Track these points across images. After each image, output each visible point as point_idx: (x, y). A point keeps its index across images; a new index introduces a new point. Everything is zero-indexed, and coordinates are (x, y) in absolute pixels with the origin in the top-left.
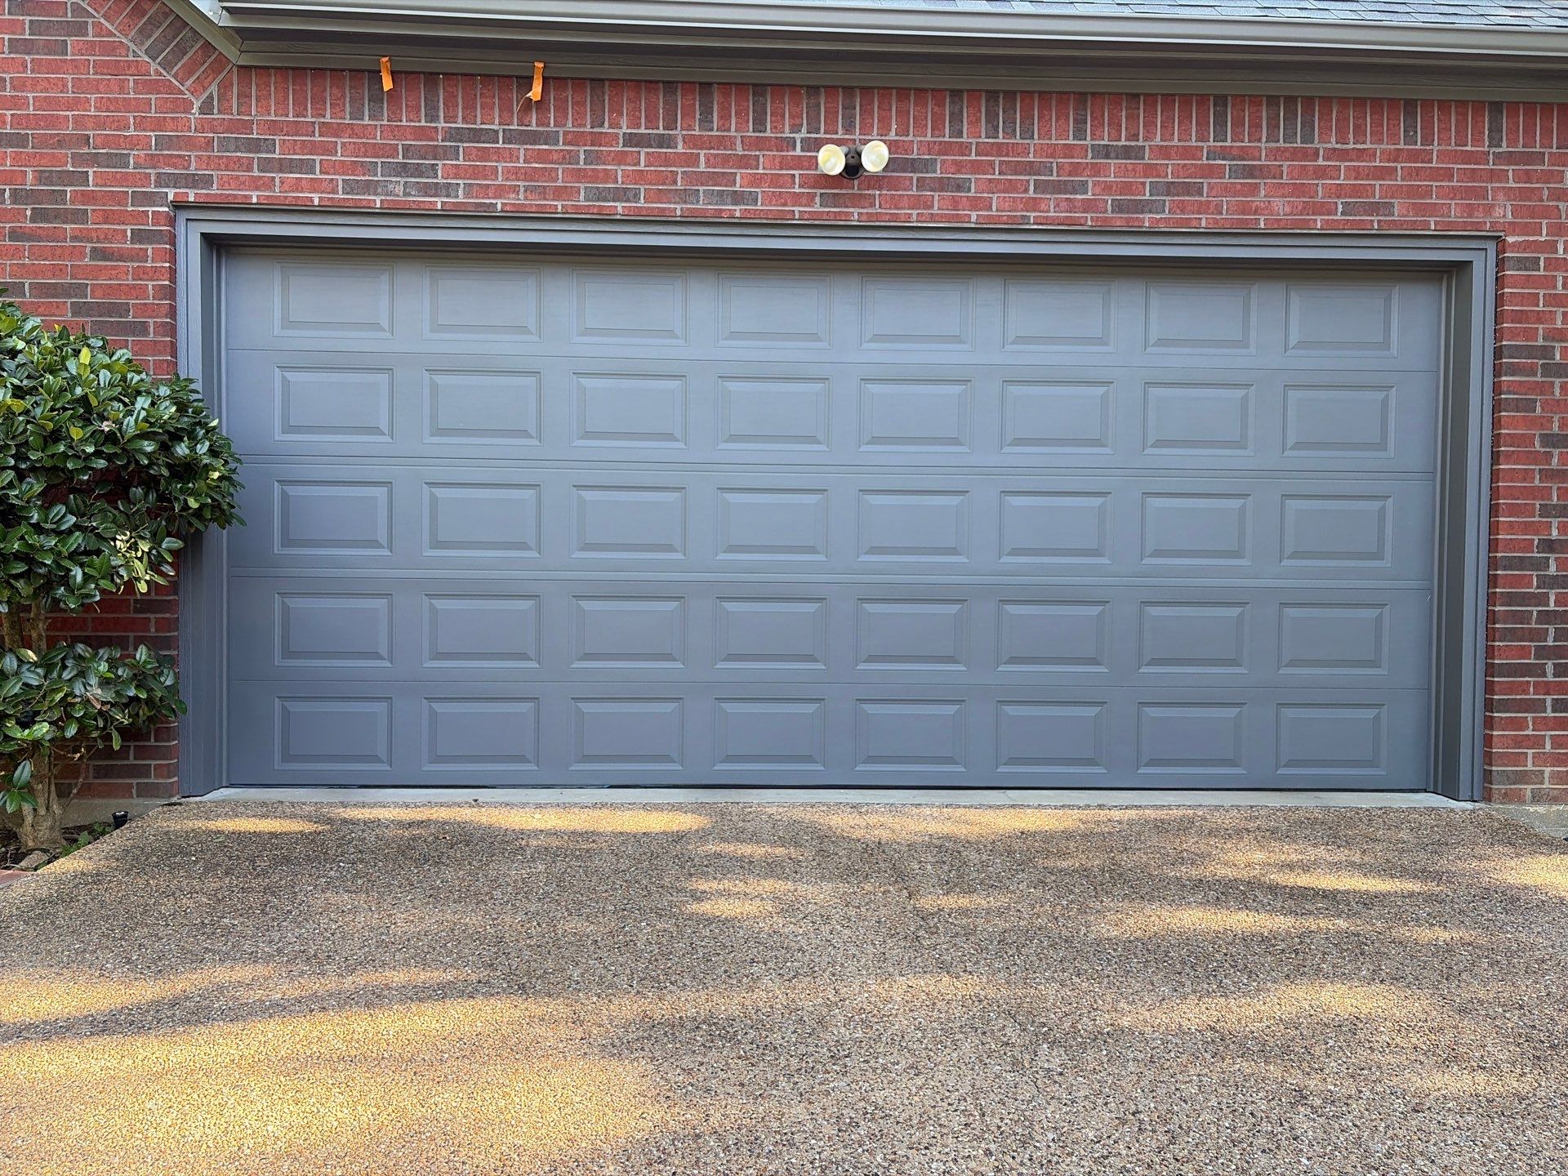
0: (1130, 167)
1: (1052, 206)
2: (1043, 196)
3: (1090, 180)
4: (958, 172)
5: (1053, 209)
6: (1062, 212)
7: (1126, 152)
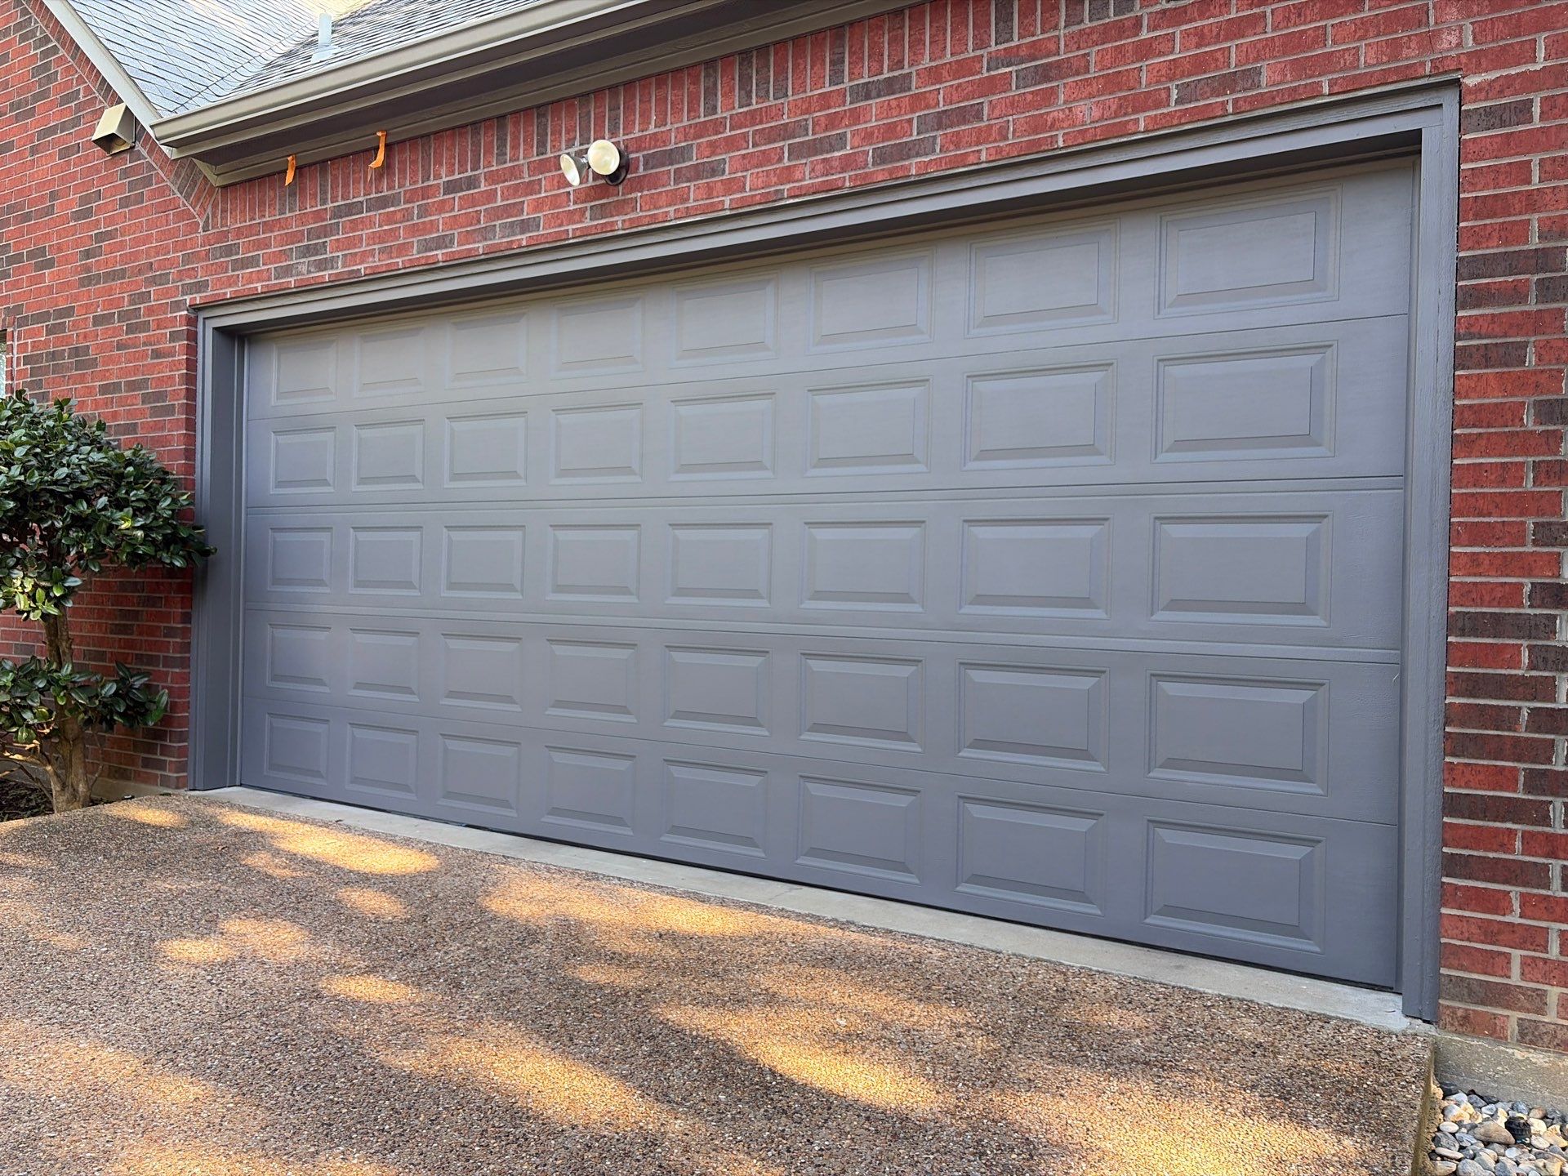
0: (894, 104)
1: (807, 173)
2: (798, 162)
3: (848, 130)
4: (713, 153)
5: (808, 176)
6: (818, 177)
7: (890, 86)
